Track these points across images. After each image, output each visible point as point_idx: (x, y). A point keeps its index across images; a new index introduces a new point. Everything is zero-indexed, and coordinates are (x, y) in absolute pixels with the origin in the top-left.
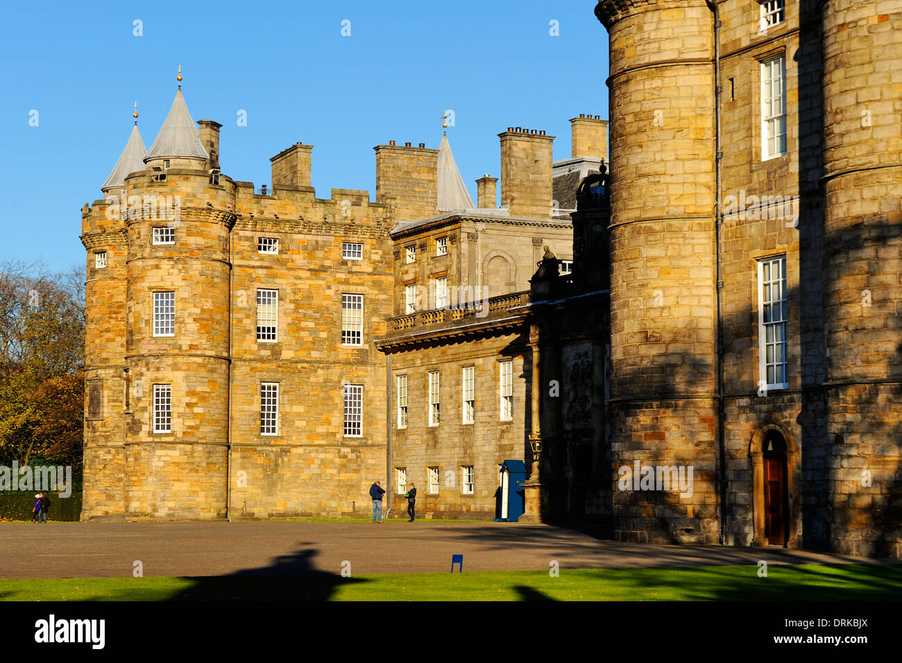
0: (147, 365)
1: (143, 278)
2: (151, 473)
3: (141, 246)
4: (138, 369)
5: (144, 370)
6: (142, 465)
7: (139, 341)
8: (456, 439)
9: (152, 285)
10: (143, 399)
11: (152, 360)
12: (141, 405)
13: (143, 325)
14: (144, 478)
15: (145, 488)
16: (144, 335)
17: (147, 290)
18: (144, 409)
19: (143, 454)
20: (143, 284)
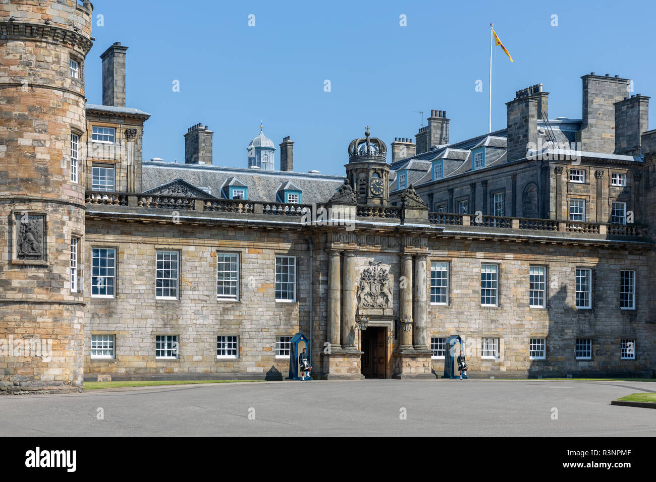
0: (69, 213)
1: (64, 111)
2: (73, 336)
3: (61, 74)
4: (59, 216)
5: (66, 218)
6: (65, 327)
7: (60, 183)
8: (151, 312)
9: (74, 123)
10: (65, 251)
11: (73, 208)
12: (62, 258)
13: (65, 167)
14: (66, 341)
15: (67, 353)
16: (66, 178)
17: (68, 127)
18: (65, 264)
19: (66, 314)
20: (65, 119)
